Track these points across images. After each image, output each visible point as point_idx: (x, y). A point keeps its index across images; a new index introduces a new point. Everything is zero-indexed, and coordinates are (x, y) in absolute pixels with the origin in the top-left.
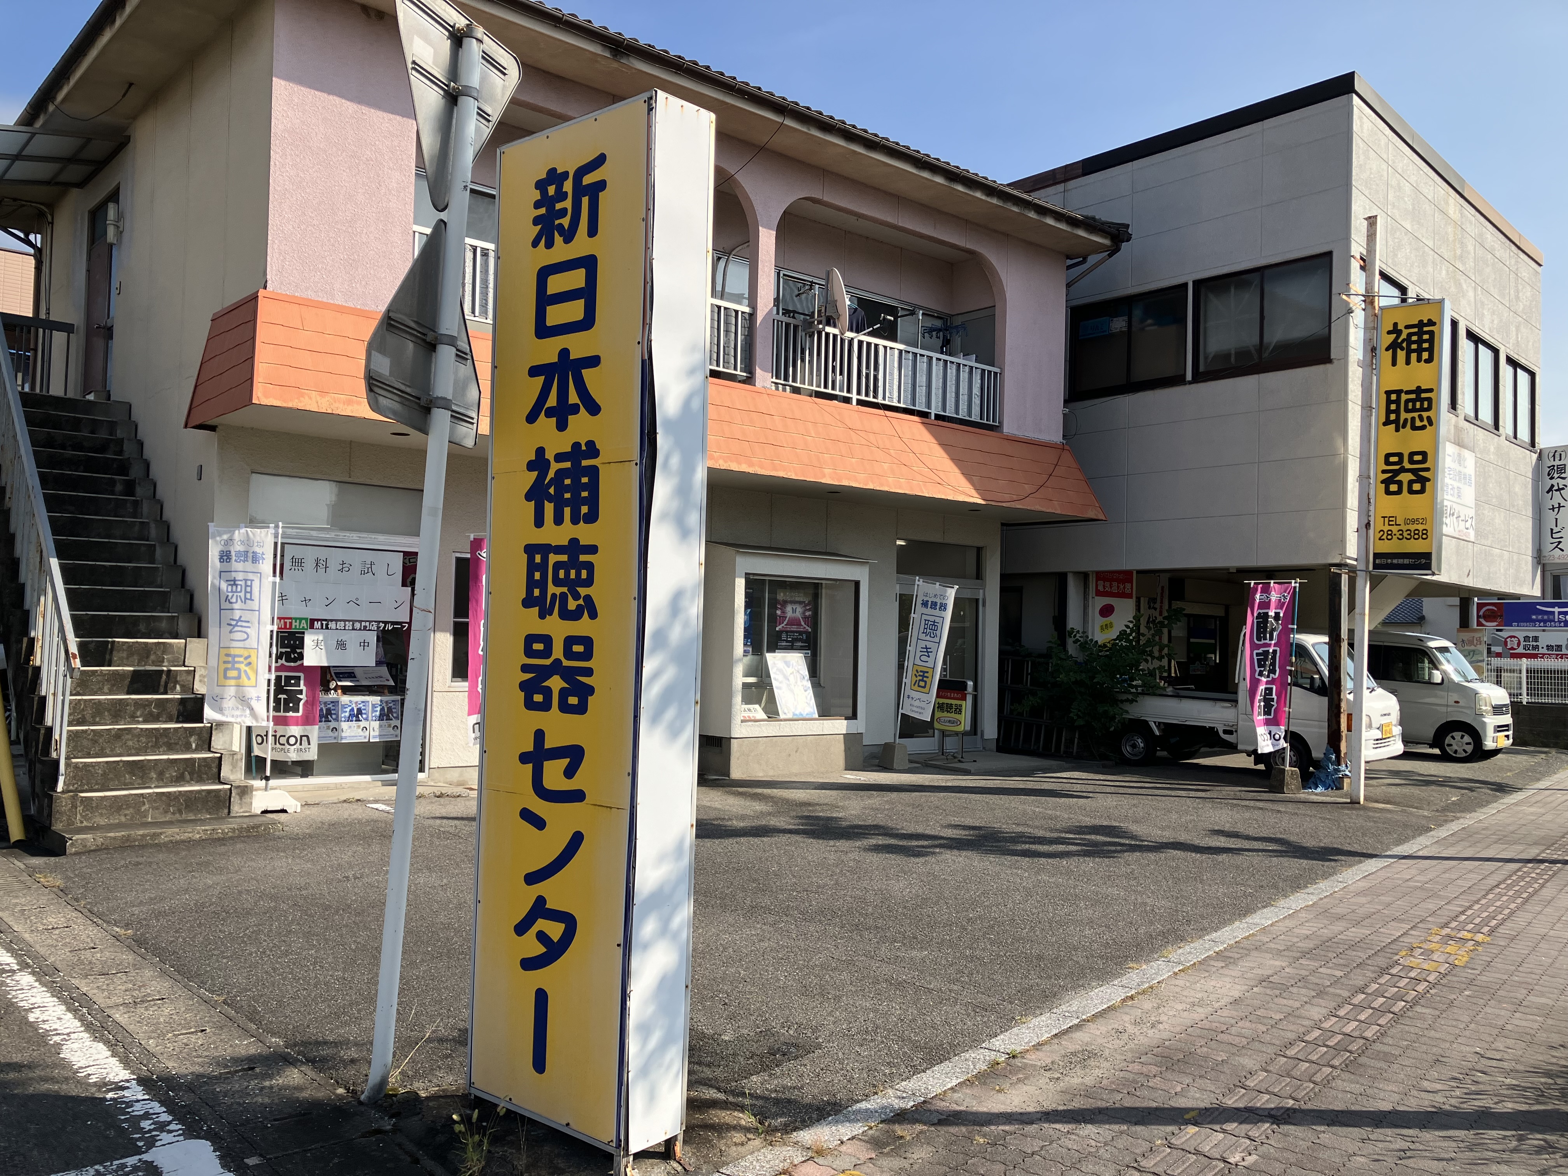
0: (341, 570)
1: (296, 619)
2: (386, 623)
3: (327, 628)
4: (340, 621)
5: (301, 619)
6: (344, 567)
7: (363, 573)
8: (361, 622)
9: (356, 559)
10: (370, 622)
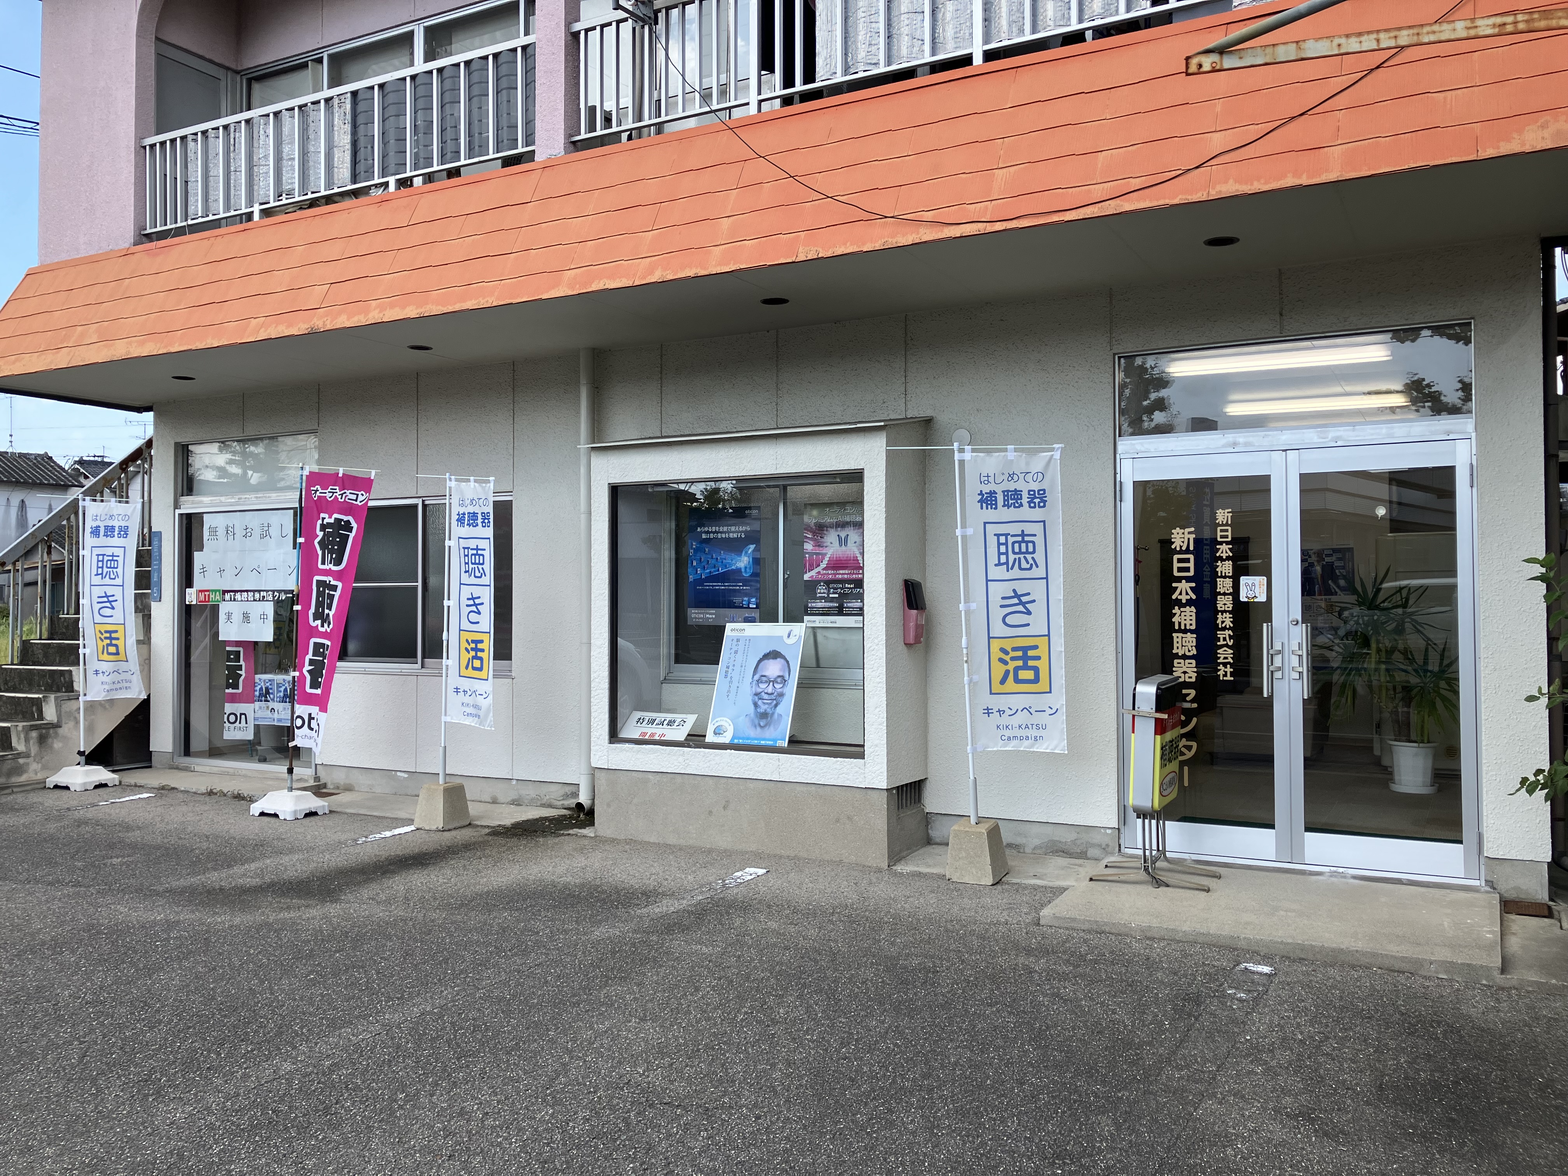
0: (245, 536)
1: (213, 591)
2: (280, 591)
3: (235, 600)
4: (244, 591)
5: (216, 591)
6: (247, 533)
7: (262, 537)
8: (259, 591)
9: (254, 521)
10: (267, 591)
